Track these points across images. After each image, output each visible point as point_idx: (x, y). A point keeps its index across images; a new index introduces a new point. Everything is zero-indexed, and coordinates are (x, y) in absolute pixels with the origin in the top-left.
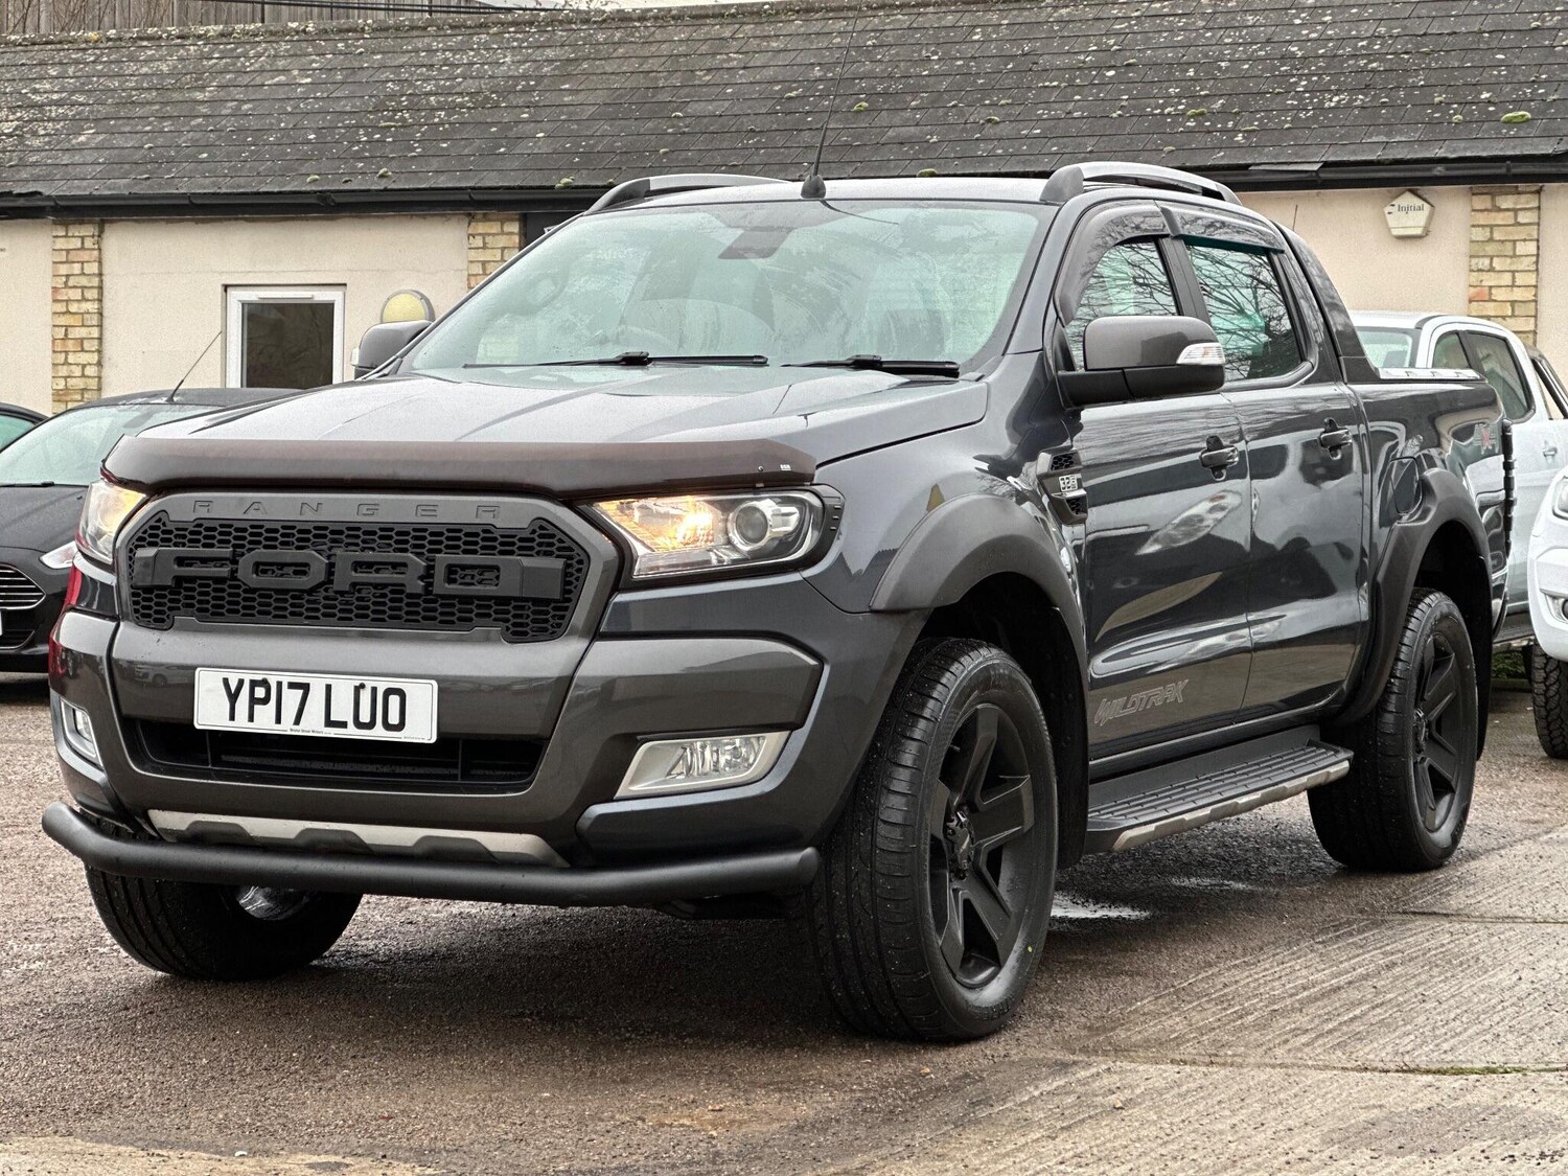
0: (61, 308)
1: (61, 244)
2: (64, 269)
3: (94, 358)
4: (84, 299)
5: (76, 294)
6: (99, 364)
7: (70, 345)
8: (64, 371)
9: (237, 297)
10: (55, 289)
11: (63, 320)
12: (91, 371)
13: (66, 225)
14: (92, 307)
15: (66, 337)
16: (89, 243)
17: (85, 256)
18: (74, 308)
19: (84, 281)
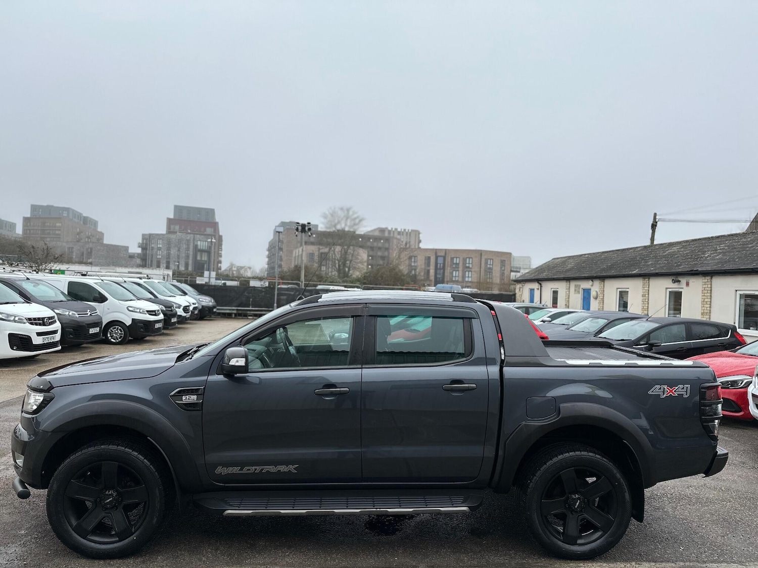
0: (703, 295)
1: (704, 281)
2: (704, 286)
3: (709, 306)
4: (707, 293)
5: (706, 292)
6: (710, 307)
7: (705, 303)
8: (703, 308)
9: (739, 293)
10: (702, 291)
11: (704, 297)
12: (708, 309)
13: (705, 277)
14: (709, 294)
15: (704, 301)
16: (709, 280)
17: (708, 283)
18: (705, 295)
19: (708, 289)
